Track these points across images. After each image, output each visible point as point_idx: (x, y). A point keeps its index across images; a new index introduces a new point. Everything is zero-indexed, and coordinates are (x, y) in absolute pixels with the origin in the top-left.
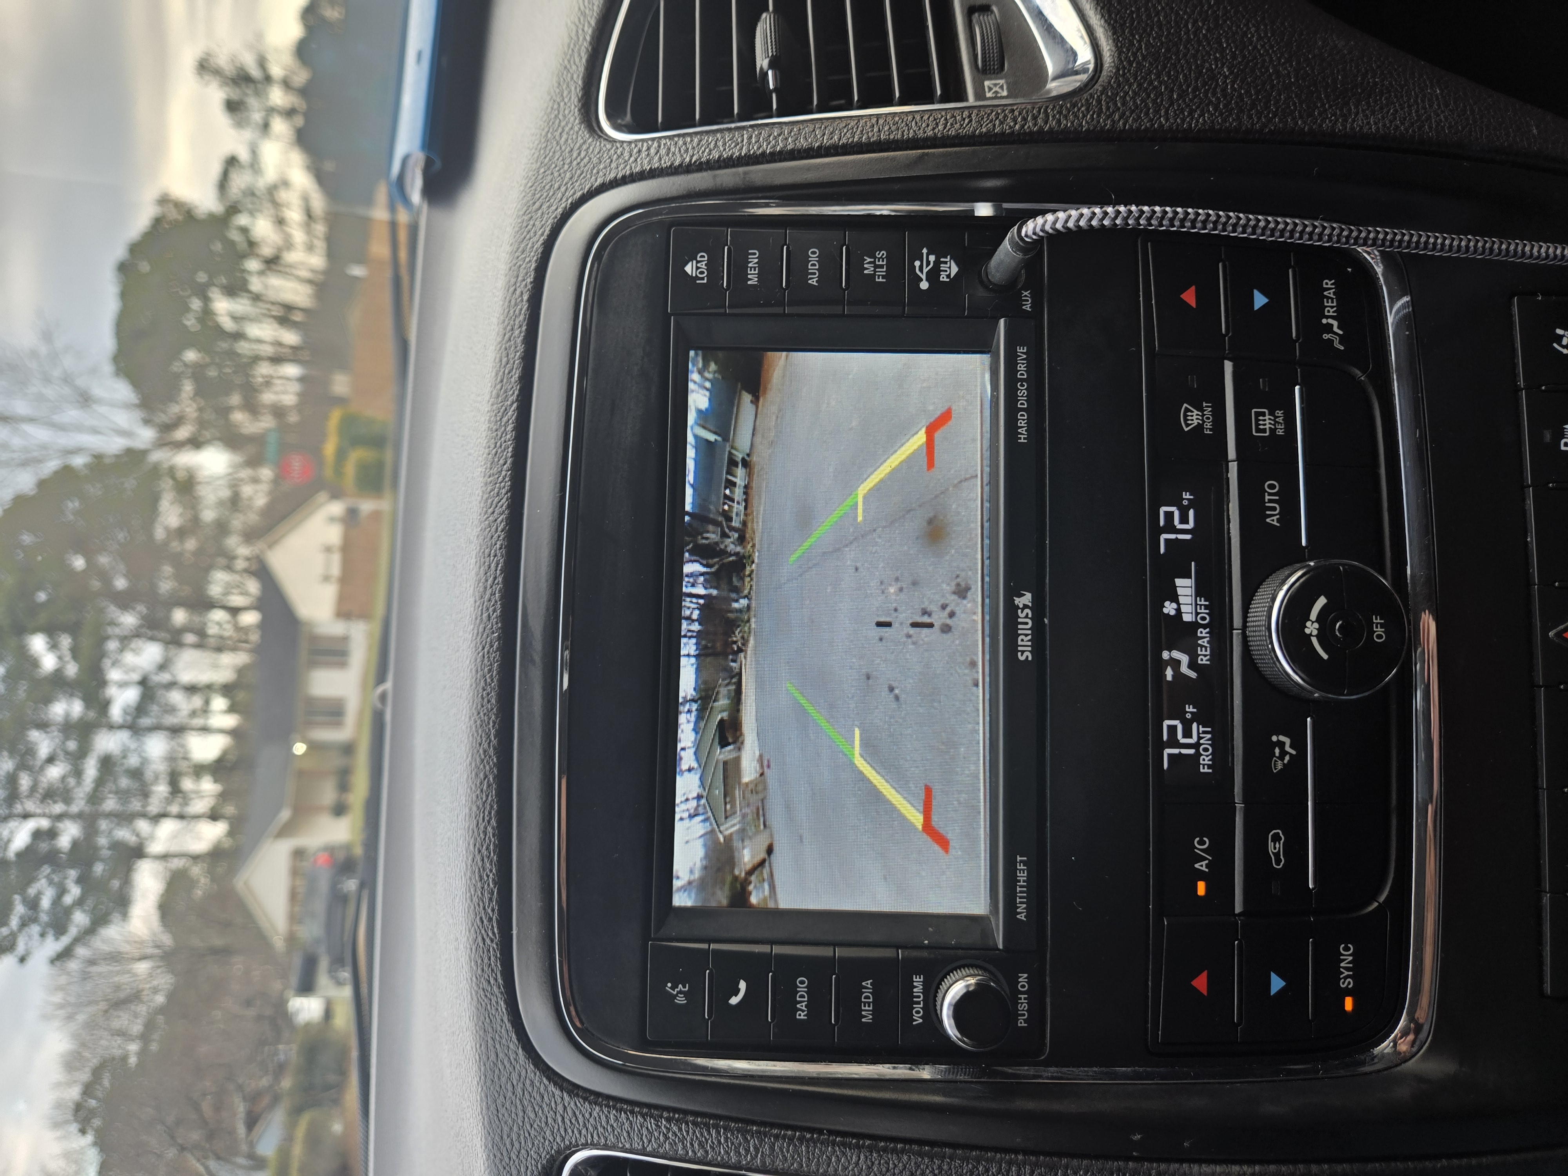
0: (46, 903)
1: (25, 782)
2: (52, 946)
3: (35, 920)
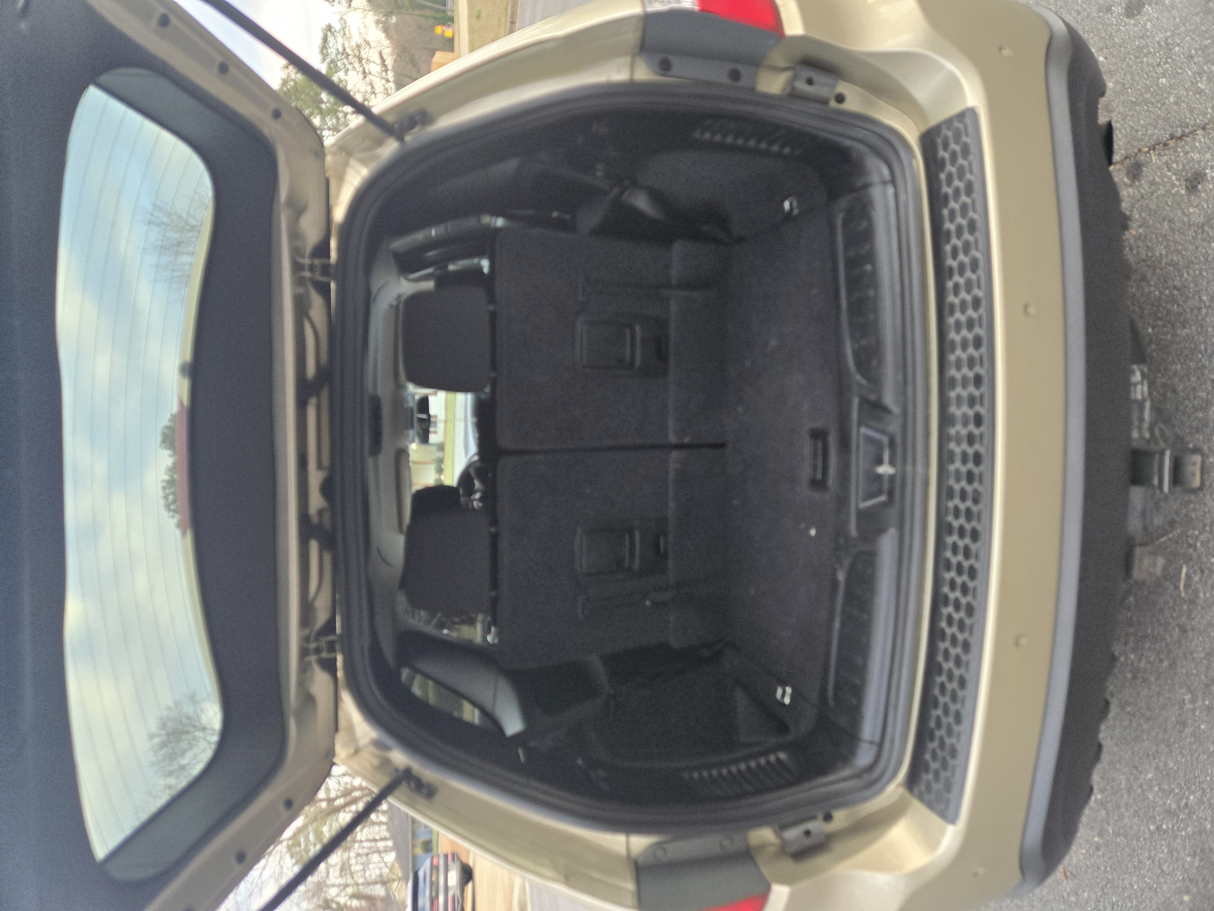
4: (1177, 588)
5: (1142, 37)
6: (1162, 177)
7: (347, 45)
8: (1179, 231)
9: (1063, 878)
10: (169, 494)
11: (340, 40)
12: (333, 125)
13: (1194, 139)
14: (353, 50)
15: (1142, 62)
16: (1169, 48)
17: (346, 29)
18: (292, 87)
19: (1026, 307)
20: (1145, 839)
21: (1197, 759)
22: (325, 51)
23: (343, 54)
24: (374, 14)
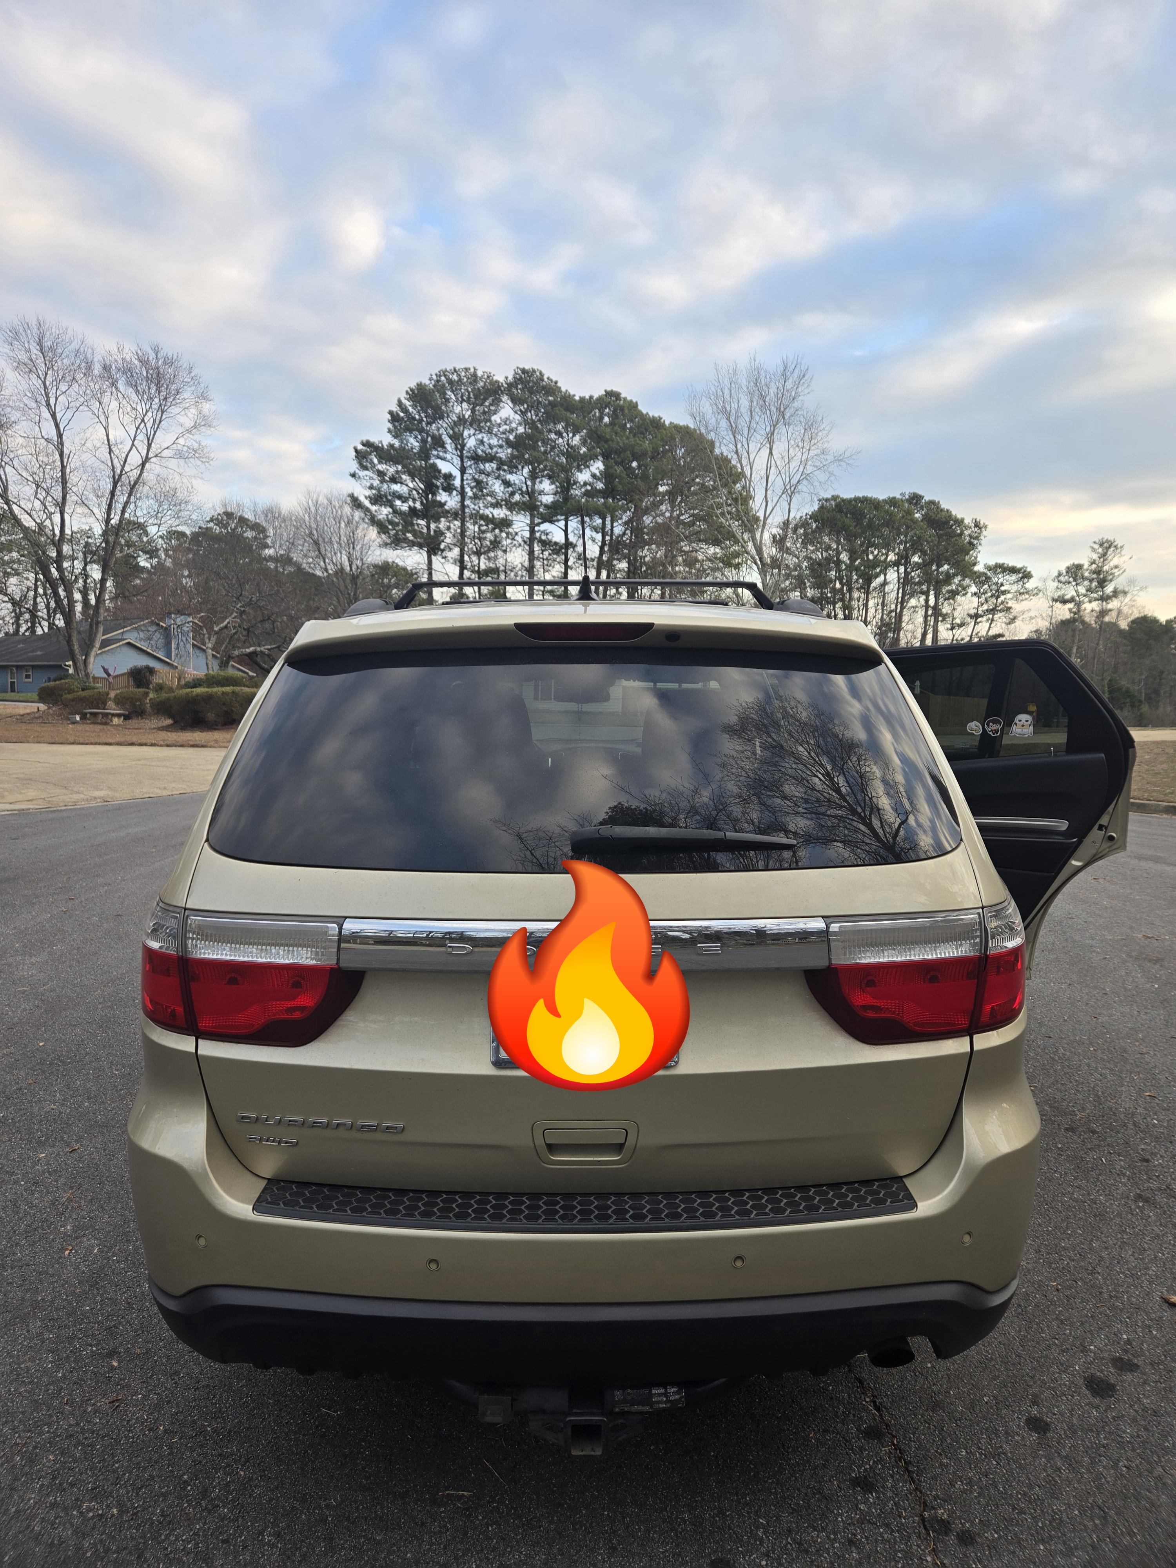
0: (396, 487)
1: (489, 467)
2: (362, 493)
3: (383, 481)
4: (447, 1489)
5: (1007, 1433)
6: (869, 1457)
7: (1009, 596)
8: (815, 1473)
9: (111, 1399)
10: (459, 375)
11: (1014, 588)
12: (912, 578)
13: (906, 1482)
14: (1002, 603)
15: (982, 1434)
16: (996, 1455)
17: (1027, 596)
18: (954, 531)
19: (740, 1258)
20: (172, 1471)
21: (269, 1513)
22: (999, 570)
23: (997, 591)
24: (1047, 629)
